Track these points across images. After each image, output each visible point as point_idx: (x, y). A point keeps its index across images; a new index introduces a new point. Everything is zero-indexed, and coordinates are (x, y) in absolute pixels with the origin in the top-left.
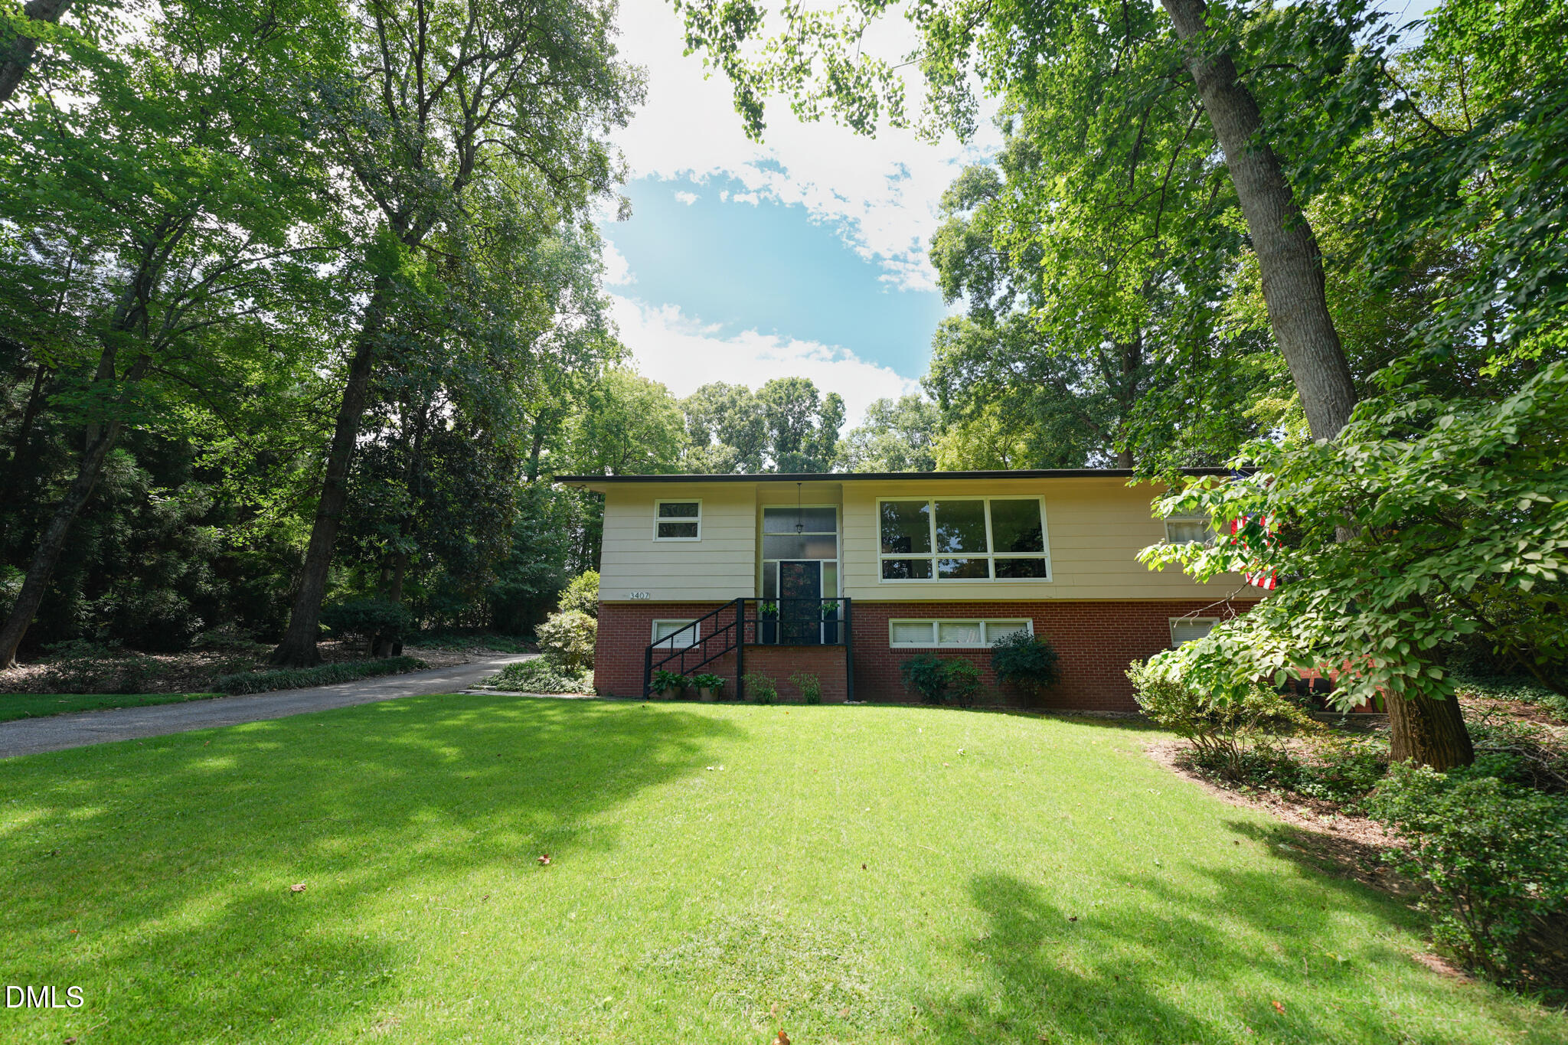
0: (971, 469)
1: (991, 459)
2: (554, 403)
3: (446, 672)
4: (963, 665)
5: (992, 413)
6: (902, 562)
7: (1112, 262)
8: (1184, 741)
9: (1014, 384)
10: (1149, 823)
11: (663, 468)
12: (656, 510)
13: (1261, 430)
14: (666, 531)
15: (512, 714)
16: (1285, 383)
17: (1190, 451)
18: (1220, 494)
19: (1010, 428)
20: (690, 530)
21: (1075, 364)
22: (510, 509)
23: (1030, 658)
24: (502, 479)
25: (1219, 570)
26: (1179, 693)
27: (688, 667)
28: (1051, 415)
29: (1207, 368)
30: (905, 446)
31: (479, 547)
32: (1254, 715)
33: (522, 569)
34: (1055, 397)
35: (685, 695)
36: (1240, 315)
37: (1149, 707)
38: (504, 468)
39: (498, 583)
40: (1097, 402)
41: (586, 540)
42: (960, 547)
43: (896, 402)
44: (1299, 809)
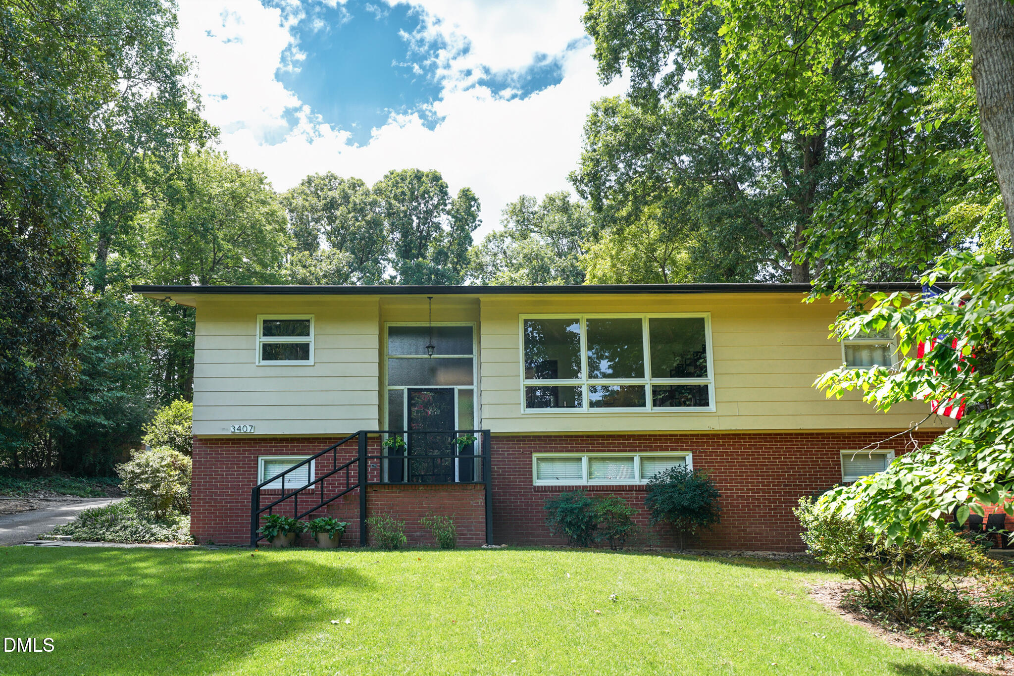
0: (625, 281)
1: (649, 270)
2: (123, 193)
3: (8, 521)
4: (615, 504)
5: (652, 216)
6: (545, 389)
7: (800, 35)
8: (852, 583)
9: (678, 182)
10: (813, 668)
11: (262, 277)
12: (259, 328)
13: (953, 240)
14: (270, 352)
15: (95, 567)
16: (984, 186)
17: (874, 263)
18: (912, 312)
19: (671, 235)
20: (301, 352)
21: (749, 158)
22: (75, 327)
23: (689, 496)
24: (63, 288)
25: (902, 398)
26: (850, 532)
27: (301, 510)
28: (719, 220)
29: (902, 167)
30: (550, 254)
31: (38, 371)
32: (927, 553)
33: (95, 398)
34: (725, 198)
35: (298, 541)
36: (941, 103)
37: (818, 547)
38: (64, 275)
39: (66, 415)
40: (772, 205)
41: (171, 364)
42: (610, 371)
43: (540, 202)
44: (968, 650)
